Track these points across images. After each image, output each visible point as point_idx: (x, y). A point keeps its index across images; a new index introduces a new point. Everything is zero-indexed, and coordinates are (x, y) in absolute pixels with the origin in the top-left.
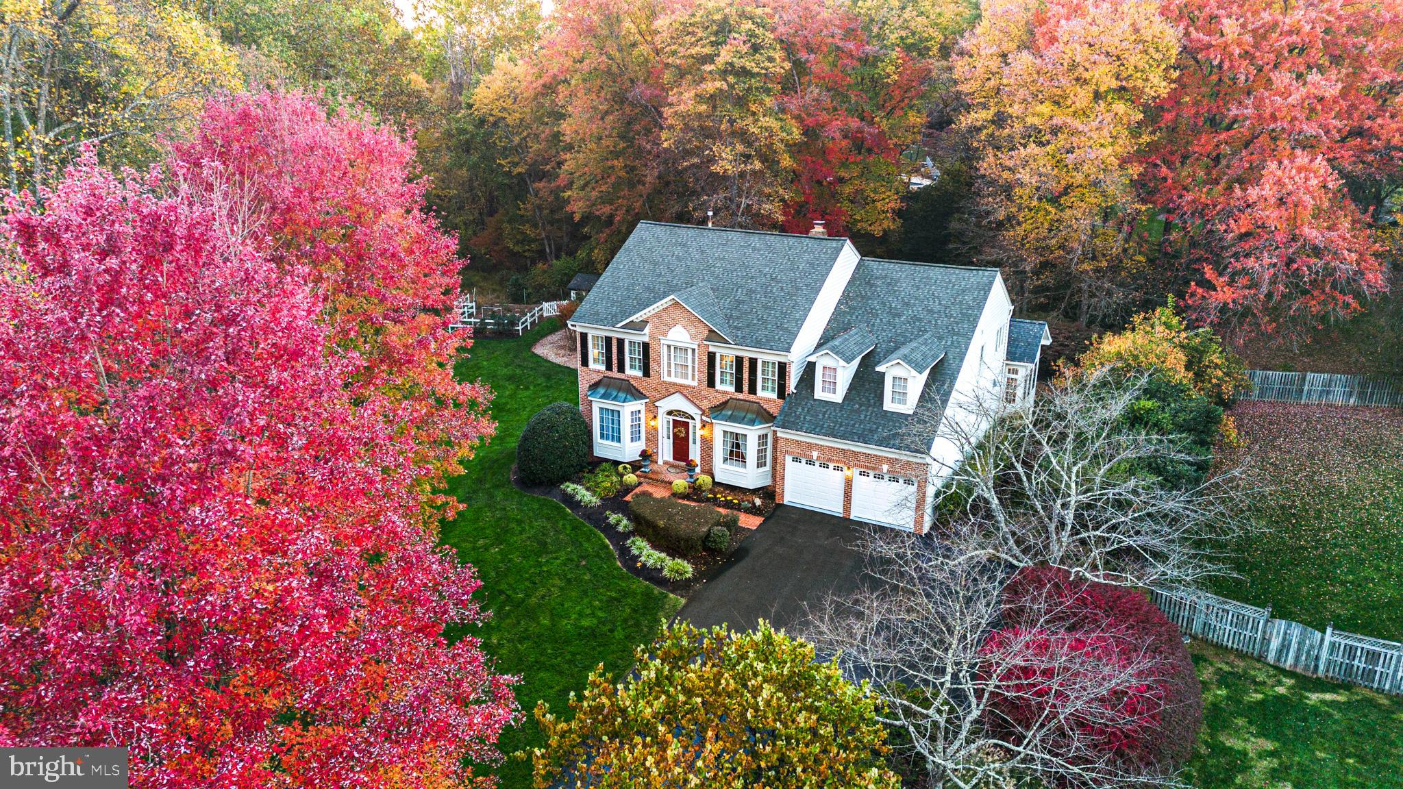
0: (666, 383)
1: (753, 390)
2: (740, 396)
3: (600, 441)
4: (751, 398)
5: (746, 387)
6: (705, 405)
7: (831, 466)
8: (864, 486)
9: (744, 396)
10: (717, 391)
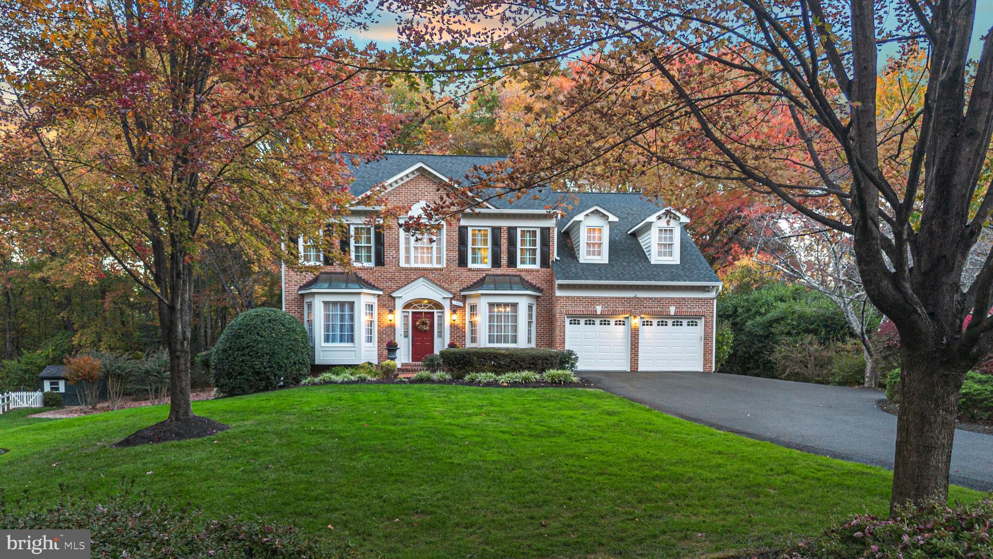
0: (404, 269)
1: (512, 262)
2: (498, 271)
3: (323, 344)
4: (511, 271)
5: (504, 260)
6: (456, 286)
7: (612, 321)
8: (650, 334)
9: (504, 270)
10: (470, 270)
